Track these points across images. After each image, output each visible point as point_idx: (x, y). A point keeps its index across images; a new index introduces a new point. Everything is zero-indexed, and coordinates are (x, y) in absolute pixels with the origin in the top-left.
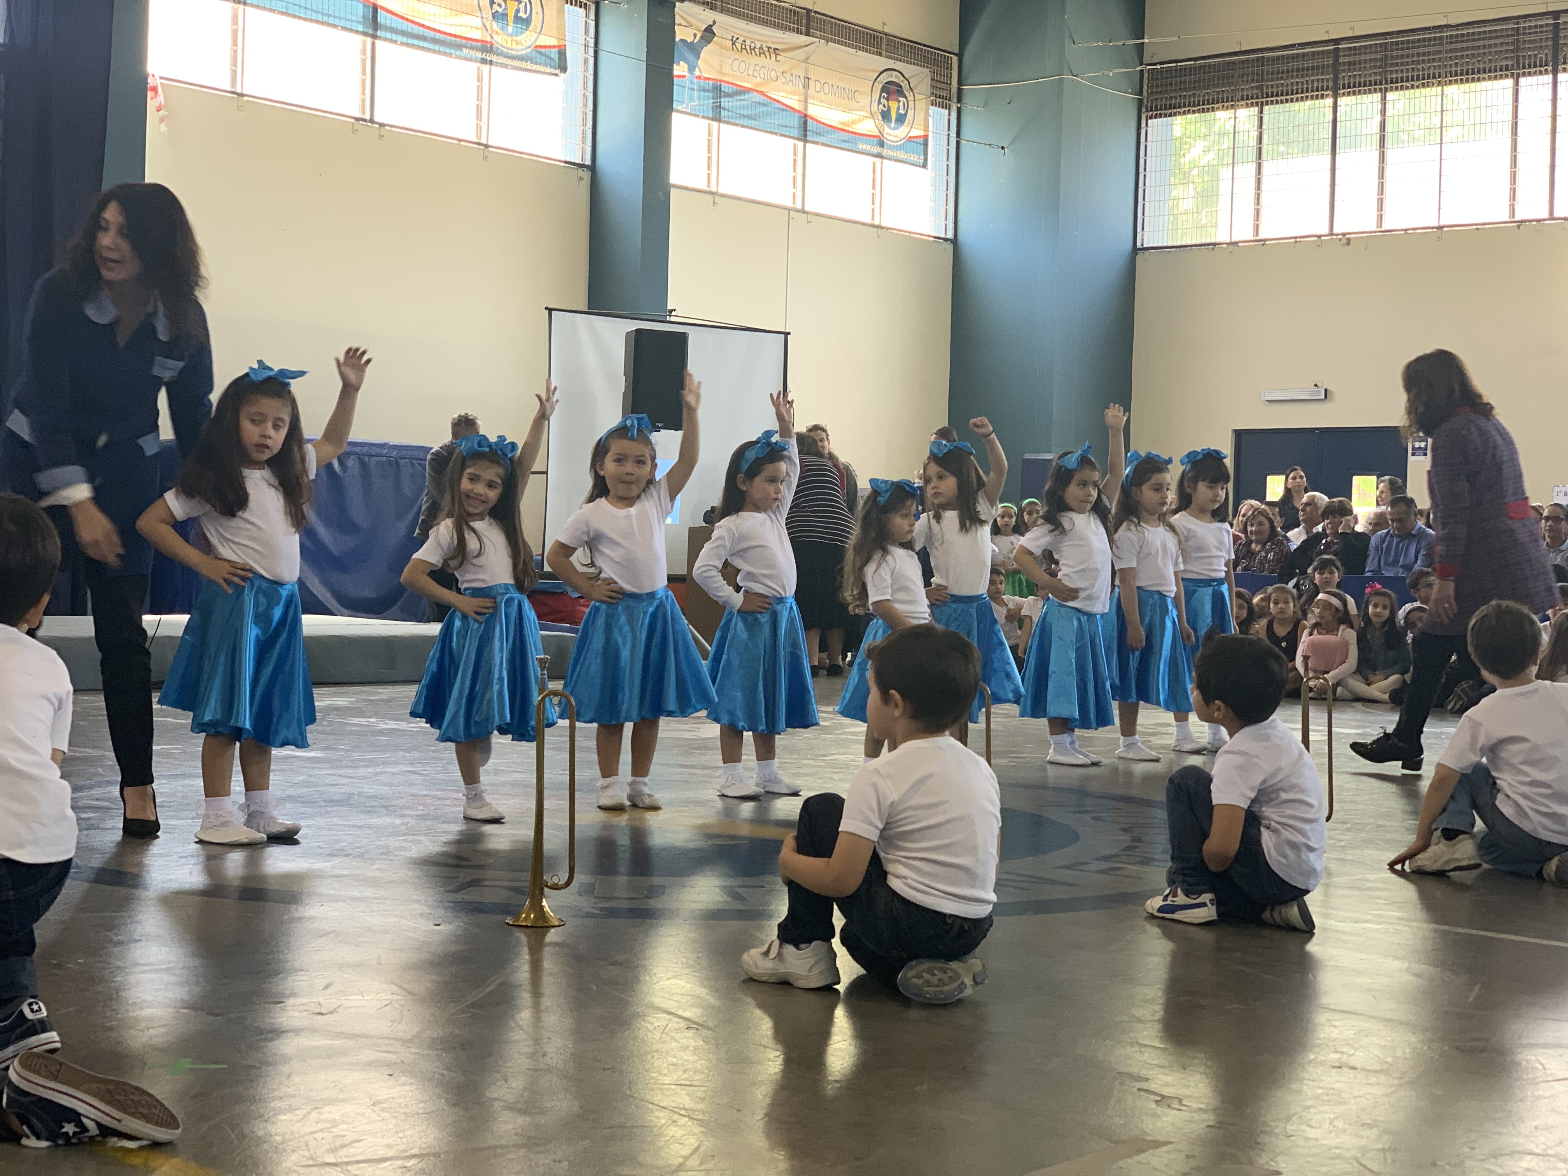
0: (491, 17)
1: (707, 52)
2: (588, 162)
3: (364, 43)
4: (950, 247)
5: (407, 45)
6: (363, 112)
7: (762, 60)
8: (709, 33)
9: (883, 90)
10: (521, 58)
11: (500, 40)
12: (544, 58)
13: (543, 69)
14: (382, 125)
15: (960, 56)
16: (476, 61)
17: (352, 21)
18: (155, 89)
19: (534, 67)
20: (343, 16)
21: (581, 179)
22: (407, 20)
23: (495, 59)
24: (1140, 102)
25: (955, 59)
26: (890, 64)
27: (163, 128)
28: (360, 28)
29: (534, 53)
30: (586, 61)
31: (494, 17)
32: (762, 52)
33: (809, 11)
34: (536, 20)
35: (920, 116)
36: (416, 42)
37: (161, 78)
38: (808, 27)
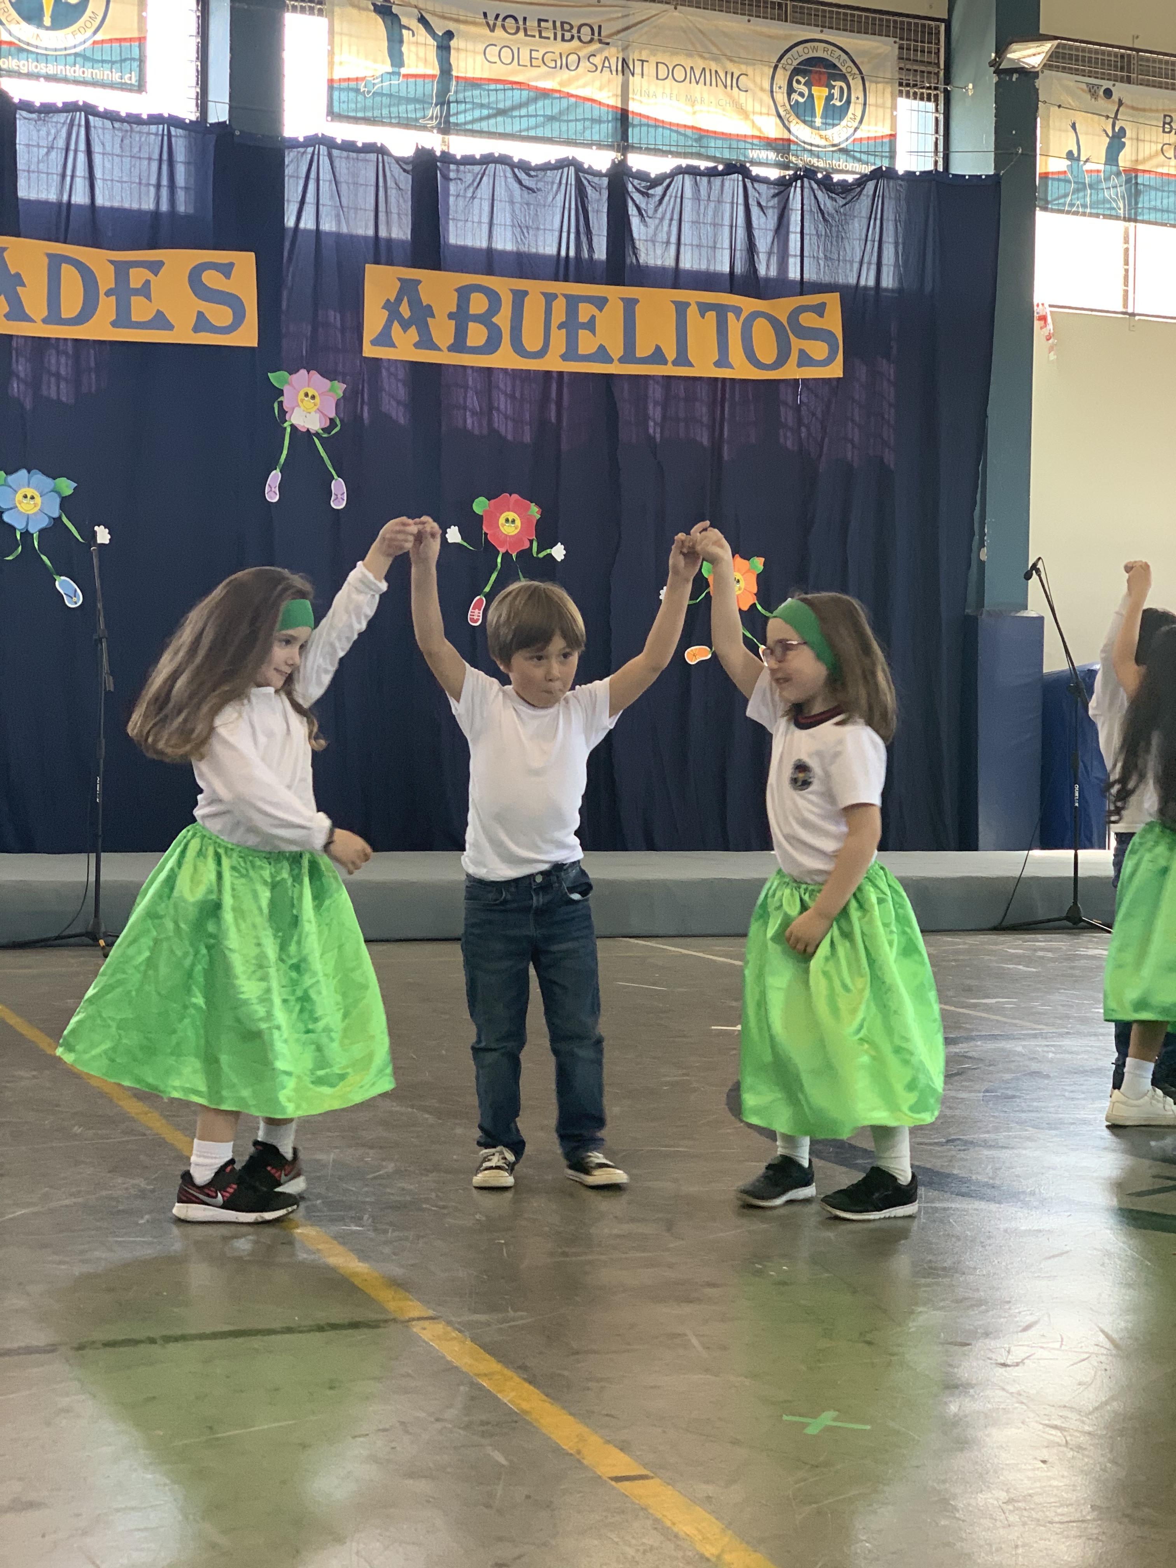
18: (1043, 318)
27: (1052, 356)
37: (1050, 306)
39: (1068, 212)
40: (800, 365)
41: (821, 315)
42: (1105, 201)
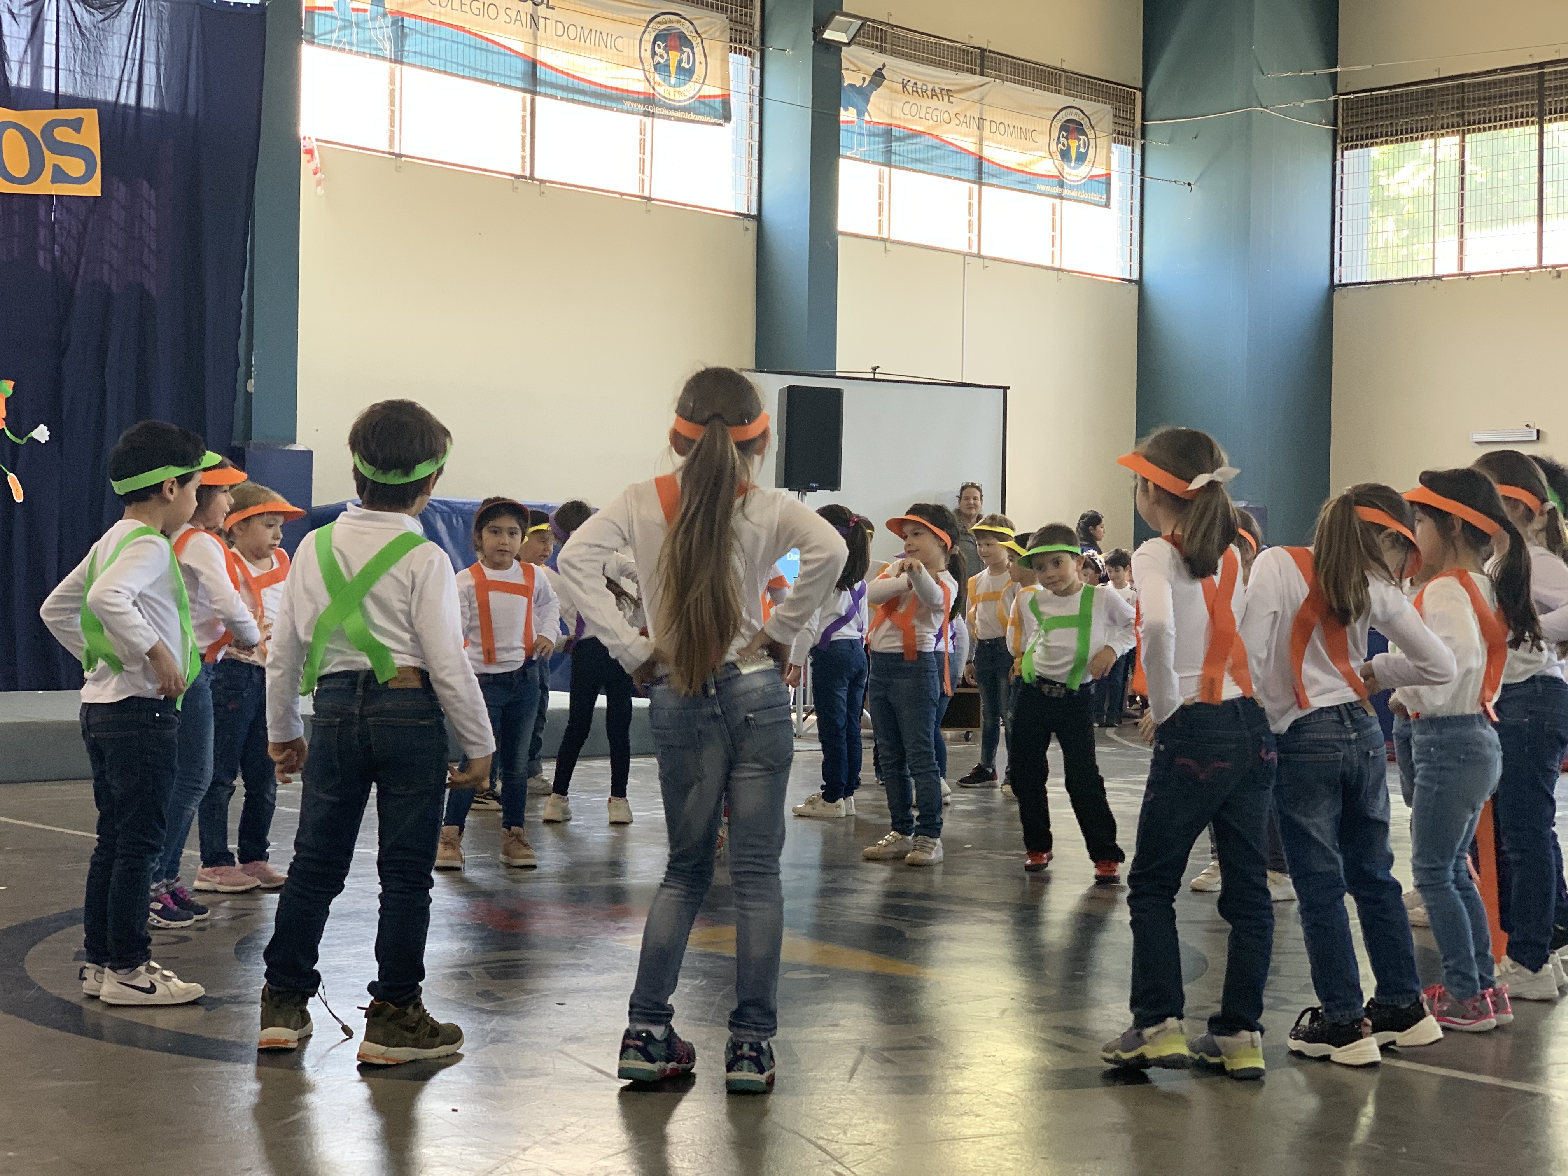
0: (653, 70)
1: (876, 97)
2: (754, 212)
3: (524, 99)
4: (1135, 288)
5: (568, 100)
6: (524, 170)
7: (934, 103)
8: (878, 77)
9: (1062, 128)
10: (683, 109)
11: (664, 91)
12: (708, 109)
13: (707, 119)
14: (542, 182)
15: (1144, 91)
16: (638, 114)
17: (510, 77)
18: (310, 152)
19: (698, 118)
20: (502, 72)
21: (747, 229)
22: (568, 74)
23: (657, 111)
24: (1335, 133)
25: (1139, 94)
26: (1070, 101)
28: (520, 84)
29: (697, 104)
30: (751, 110)
31: (655, 69)
32: (934, 94)
33: (983, 50)
34: (699, 70)
35: (1102, 154)
36: (576, 97)
37: (317, 140)
38: (982, 67)
39: (335, 48)
40: (53, 181)
41: (78, 130)
42: (371, 41)
